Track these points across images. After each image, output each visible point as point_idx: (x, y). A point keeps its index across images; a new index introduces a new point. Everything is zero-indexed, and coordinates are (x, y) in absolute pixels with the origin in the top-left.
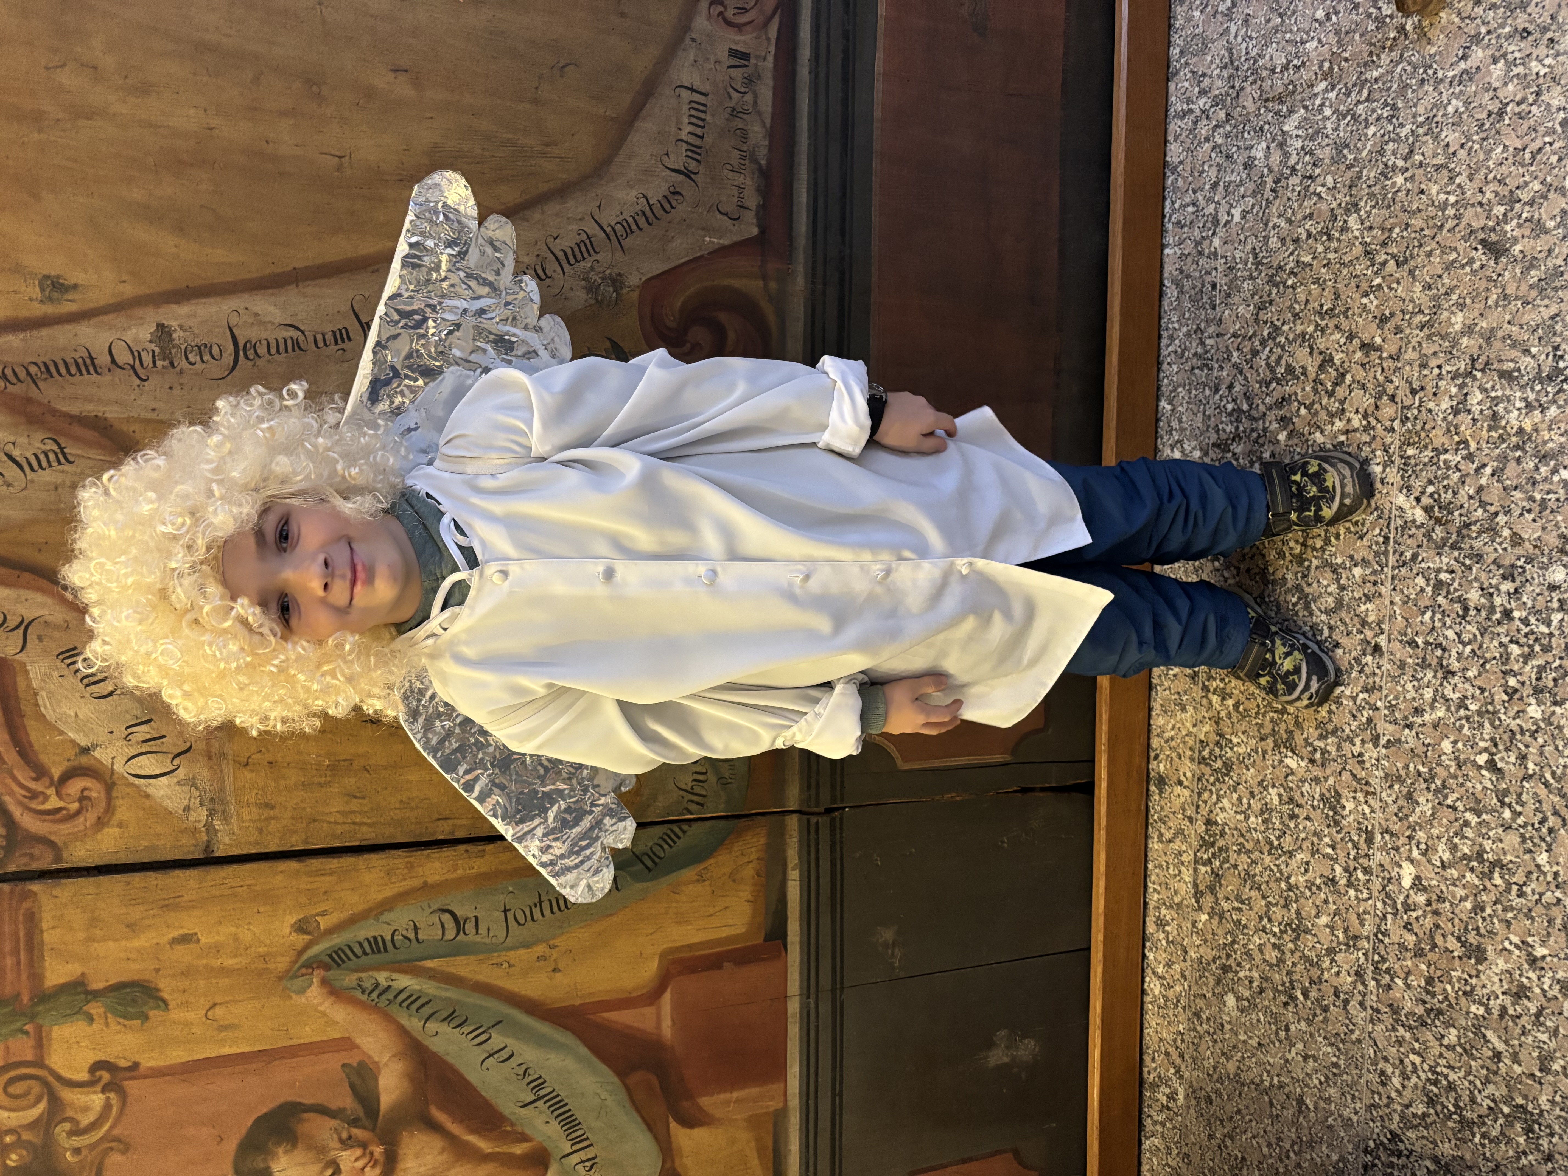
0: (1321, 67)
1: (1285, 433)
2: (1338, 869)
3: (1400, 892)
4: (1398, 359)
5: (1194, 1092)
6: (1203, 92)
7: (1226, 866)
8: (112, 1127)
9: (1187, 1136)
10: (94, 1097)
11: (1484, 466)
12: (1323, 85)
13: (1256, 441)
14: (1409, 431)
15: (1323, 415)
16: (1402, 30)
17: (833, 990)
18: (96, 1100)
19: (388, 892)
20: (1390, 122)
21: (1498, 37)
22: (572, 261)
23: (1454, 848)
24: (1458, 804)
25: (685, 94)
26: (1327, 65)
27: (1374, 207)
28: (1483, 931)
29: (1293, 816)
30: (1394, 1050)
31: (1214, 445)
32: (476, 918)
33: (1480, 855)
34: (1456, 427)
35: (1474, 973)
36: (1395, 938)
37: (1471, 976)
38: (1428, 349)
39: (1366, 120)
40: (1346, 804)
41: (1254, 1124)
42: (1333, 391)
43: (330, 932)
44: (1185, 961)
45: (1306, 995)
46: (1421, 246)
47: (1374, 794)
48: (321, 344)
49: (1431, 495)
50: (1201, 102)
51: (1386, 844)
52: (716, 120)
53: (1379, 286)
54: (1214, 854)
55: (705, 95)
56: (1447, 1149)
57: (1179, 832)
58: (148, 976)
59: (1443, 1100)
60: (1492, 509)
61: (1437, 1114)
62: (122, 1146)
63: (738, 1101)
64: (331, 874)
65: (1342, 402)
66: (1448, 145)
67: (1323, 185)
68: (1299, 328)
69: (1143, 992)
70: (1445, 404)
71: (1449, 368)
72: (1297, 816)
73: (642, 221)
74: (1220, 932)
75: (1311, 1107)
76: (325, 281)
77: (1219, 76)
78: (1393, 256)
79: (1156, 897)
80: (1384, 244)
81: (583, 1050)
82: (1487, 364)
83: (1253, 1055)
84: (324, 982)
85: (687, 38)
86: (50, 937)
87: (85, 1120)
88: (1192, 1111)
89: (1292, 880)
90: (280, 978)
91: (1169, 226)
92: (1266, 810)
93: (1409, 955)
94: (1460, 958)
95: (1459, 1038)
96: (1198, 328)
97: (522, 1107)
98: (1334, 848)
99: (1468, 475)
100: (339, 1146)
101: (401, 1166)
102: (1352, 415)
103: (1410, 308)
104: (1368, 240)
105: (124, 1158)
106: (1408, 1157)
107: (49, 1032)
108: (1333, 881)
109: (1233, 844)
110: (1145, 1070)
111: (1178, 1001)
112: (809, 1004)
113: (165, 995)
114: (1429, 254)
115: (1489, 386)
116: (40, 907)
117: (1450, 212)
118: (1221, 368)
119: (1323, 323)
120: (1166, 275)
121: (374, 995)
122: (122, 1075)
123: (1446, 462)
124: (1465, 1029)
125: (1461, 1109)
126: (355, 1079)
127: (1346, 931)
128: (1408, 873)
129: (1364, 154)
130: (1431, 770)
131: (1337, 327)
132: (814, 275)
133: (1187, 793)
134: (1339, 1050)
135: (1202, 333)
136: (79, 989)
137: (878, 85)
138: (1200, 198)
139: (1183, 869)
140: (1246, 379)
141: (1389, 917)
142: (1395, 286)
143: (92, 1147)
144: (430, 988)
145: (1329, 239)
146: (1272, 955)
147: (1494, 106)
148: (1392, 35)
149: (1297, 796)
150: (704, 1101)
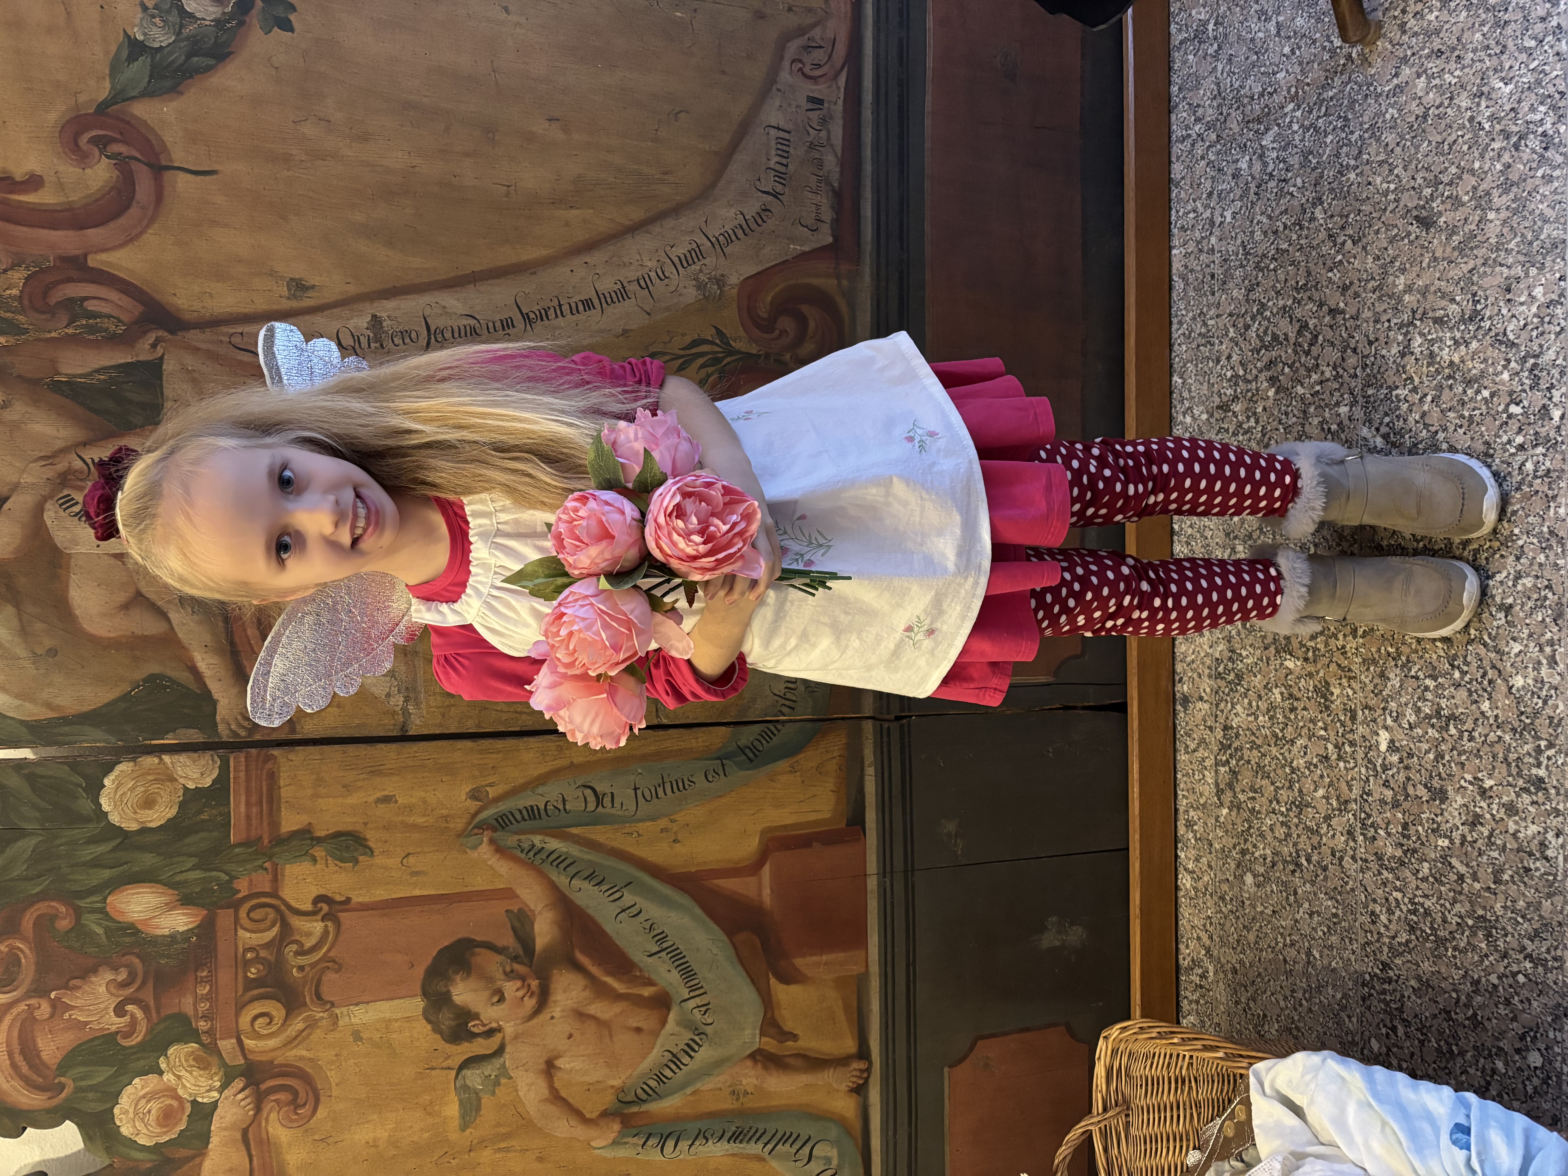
0: (1289, 92)
1: (1273, 390)
2: (1330, 747)
3: (1379, 756)
4: (1357, 319)
5: (1222, 966)
6: (1198, 120)
7: (1241, 763)
8: (329, 950)
9: (1217, 1007)
10: (315, 924)
11: (1426, 395)
12: (1291, 106)
13: (1251, 400)
14: (1368, 375)
15: (1303, 372)
16: (1349, 57)
17: (906, 871)
18: (317, 927)
19: (543, 769)
20: (1343, 130)
21: (1420, 57)
22: (685, 265)
23: (1418, 710)
24: (1420, 673)
25: (773, 132)
26: (1293, 90)
27: (1333, 199)
28: (1444, 775)
29: (1293, 709)
30: (1380, 891)
31: (1218, 407)
32: (612, 794)
33: (1438, 714)
34: (1404, 367)
35: (1439, 812)
36: (1377, 796)
37: (1436, 815)
38: (1379, 308)
39: (1325, 131)
40: (1334, 691)
41: (1272, 982)
42: (1309, 350)
43: (497, 800)
44: (1211, 853)
45: (1309, 861)
46: (1370, 226)
47: (1355, 677)
48: (492, 330)
49: (1388, 425)
50: (1197, 128)
51: (1366, 718)
52: (798, 152)
53: (1341, 261)
54: (1231, 755)
55: (789, 132)
56: (1426, 966)
57: (1202, 741)
58: (359, 828)
59: (1422, 925)
60: (1433, 429)
61: (1418, 939)
62: (336, 967)
63: (826, 964)
64: (498, 753)
65: (1316, 359)
66: (1387, 145)
67: (1294, 186)
68: (1281, 303)
69: (1177, 888)
70: (1394, 351)
71: (1396, 321)
72: (1296, 709)
73: (740, 233)
74: (1239, 821)
75: (1317, 956)
76: (496, 281)
77: (1210, 106)
78: (1350, 237)
79: (1185, 801)
80: (1343, 228)
81: (698, 911)
82: (1424, 314)
83: (1269, 922)
84: (492, 841)
85: (774, 88)
86: (286, 792)
87: (308, 945)
88: (1221, 984)
89: (1295, 764)
90: (459, 836)
91: (1175, 231)
92: (1272, 707)
93: (1388, 807)
94: (1427, 801)
95: (1430, 869)
96: (1202, 312)
97: (649, 956)
98: (1326, 730)
99: (1414, 404)
100: (503, 977)
101: (553, 998)
102: (1324, 368)
103: (1365, 277)
104: (1330, 226)
105: (337, 976)
106: (1397, 981)
107: (283, 869)
108: (1327, 758)
109: (1247, 743)
110: (1181, 957)
111: (1206, 889)
112: (885, 882)
113: (371, 844)
114: (1377, 232)
115: (1426, 331)
116: (279, 768)
117: (1391, 197)
118: (1221, 343)
119: (1299, 296)
120: (1174, 271)
121: (531, 854)
122: (338, 907)
123: (1397, 396)
124: (1434, 861)
125: (1436, 930)
126: (517, 925)
127: (1338, 799)
128: (1384, 738)
129: (1324, 158)
130: (1397, 649)
131: (1310, 298)
132: (878, 274)
133: (1206, 706)
134: (1337, 901)
135: (1205, 316)
136: (307, 836)
137: (928, 122)
138: (1199, 205)
139: (1206, 773)
140: (1241, 349)
141: (1371, 779)
142: (1352, 260)
143: (313, 965)
144: (575, 851)
145: (1301, 228)
146: (1281, 832)
147: (1420, 111)
148: (1342, 62)
149: (1295, 691)
150: (799, 962)
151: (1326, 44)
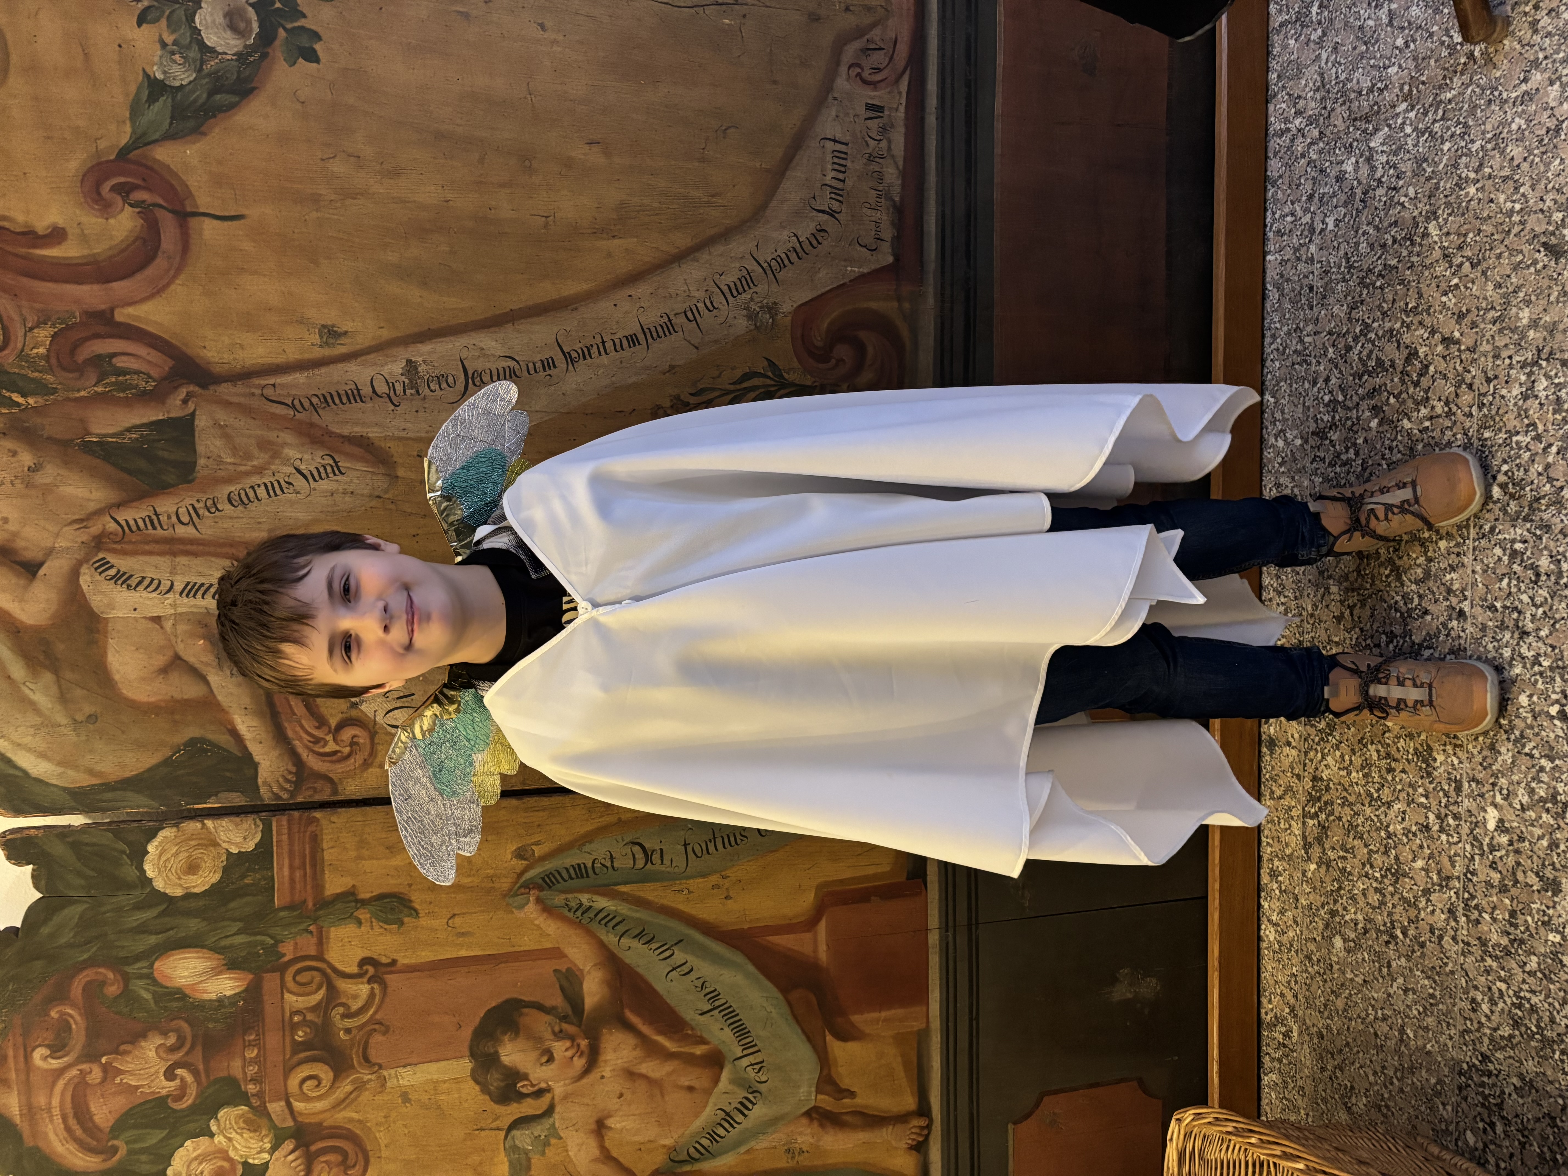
0: (1401, 90)
1: (1376, 421)
2: (1432, 817)
3: (1486, 834)
4: (1474, 351)
5: (1307, 1029)
6: (1298, 113)
7: (1332, 818)
8: (375, 1013)
9: (1301, 1070)
10: (361, 986)
11: (1550, 445)
12: (1404, 106)
13: (1350, 429)
14: (1485, 416)
15: (1410, 404)
16: (1471, 56)
17: (970, 925)
18: (363, 989)
19: (589, 827)
20: (1462, 138)
21: (1554, 61)
22: (735, 293)
23: (1532, 792)
24: (1535, 751)
25: (829, 145)
26: (1406, 88)
27: (1450, 215)
28: (1558, 866)
29: (1390, 770)
30: (1483, 979)
31: (1313, 433)
32: (661, 850)
33: (1554, 798)
34: (1526, 411)
35: (1551, 904)
36: (1482, 877)
37: (1548, 908)
38: (1500, 342)
39: (1442, 137)
40: (1437, 756)
41: (1361, 1054)
42: (1418, 382)
43: (543, 858)
44: (1296, 908)
45: (1405, 934)
46: (1491, 249)
47: (1461, 746)
48: (532, 372)
49: (1506, 473)
50: (1297, 122)
51: (1472, 791)
52: (855, 165)
53: (1457, 285)
54: (1320, 808)
55: (846, 144)
56: (1530, 1066)
57: (1289, 789)
58: (403, 889)
59: (1527, 1021)
60: (1558, 484)
61: (1522, 1035)
62: (383, 1028)
63: (885, 1020)
64: (543, 810)
65: (1426, 391)
66: (1512, 159)
67: (1406, 196)
68: (1388, 325)
69: (1259, 939)
70: (1516, 391)
71: (1519, 359)
72: (1394, 770)
73: (793, 257)
74: (1328, 879)
75: (1411, 1035)
76: (535, 319)
77: (1312, 98)
78: (1469, 259)
79: (1269, 849)
80: (1460, 248)
81: (751, 968)
82: (1551, 353)
83: (1360, 991)
84: (538, 901)
85: (830, 98)
86: (329, 855)
87: (355, 1006)
88: (1305, 1046)
89: (1391, 829)
90: (505, 896)
91: (1271, 235)
92: (1367, 764)
93: (1495, 891)
94: (1539, 891)
95: (1539, 964)
96: (1298, 327)
97: (701, 1014)
98: (1427, 798)
99: (1537, 454)
100: (552, 1037)
101: (602, 1058)
102: (1435, 403)
103: (1484, 305)
104: (1446, 244)
105: (384, 1038)
106: (1497, 1076)
107: (328, 932)
108: (1427, 828)
109: (1338, 798)
110: (1263, 1011)
111: (1291, 945)
112: (947, 937)
113: (417, 906)
114: (1499, 256)
115: (1553, 373)
116: (322, 830)
117: (1516, 218)
118: (1319, 363)
119: (1408, 320)
120: (1268, 279)
121: (579, 913)
122: (383, 969)
123: (1517, 443)
124: (1544, 956)
125: (1543, 1029)
126: (566, 984)
127: (1439, 873)
128: (1492, 817)
129: (1441, 167)
130: (1510, 722)
131: (1420, 323)
132: (942, 295)
133: (1294, 752)
134: (1435, 982)
135: (1301, 332)
136: (351, 898)
137: (998, 126)
138: (1298, 208)
139: (1293, 823)
140: (1341, 372)
141: (1477, 858)
142: (1470, 285)
143: (360, 1028)
144: (624, 909)
145: (1413, 244)
146: (1374, 898)
147: (1552, 123)
148: (1462, 61)
149: (1393, 751)
150: (856, 1018)
151: (1444, 38)
